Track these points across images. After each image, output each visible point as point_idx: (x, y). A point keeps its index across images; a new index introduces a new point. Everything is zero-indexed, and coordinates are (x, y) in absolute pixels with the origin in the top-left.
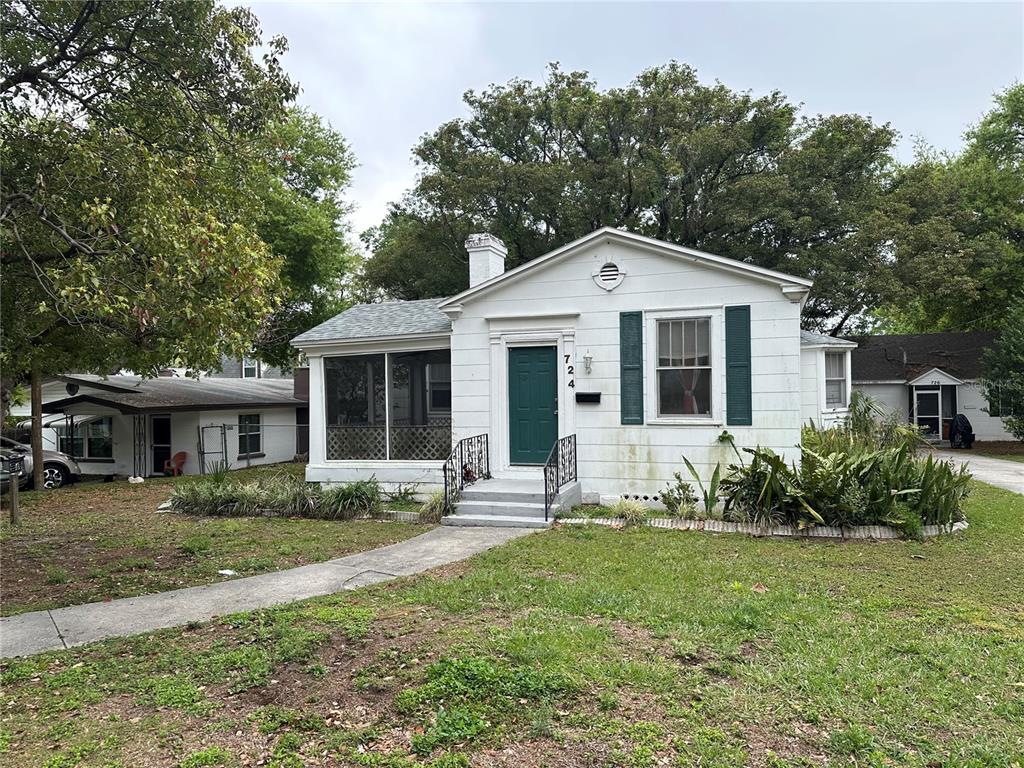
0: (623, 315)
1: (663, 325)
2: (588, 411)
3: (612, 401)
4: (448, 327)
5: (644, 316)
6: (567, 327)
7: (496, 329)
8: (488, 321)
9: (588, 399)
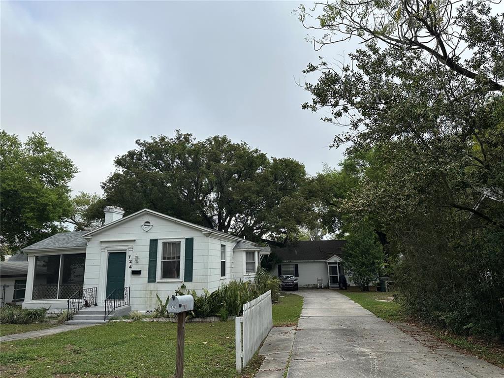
0: (151, 240)
1: (165, 244)
2: (136, 277)
3: (145, 273)
4: (86, 245)
5: (159, 241)
6: (130, 245)
7: (104, 246)
8: (101, 242)
9: (136, 273)
